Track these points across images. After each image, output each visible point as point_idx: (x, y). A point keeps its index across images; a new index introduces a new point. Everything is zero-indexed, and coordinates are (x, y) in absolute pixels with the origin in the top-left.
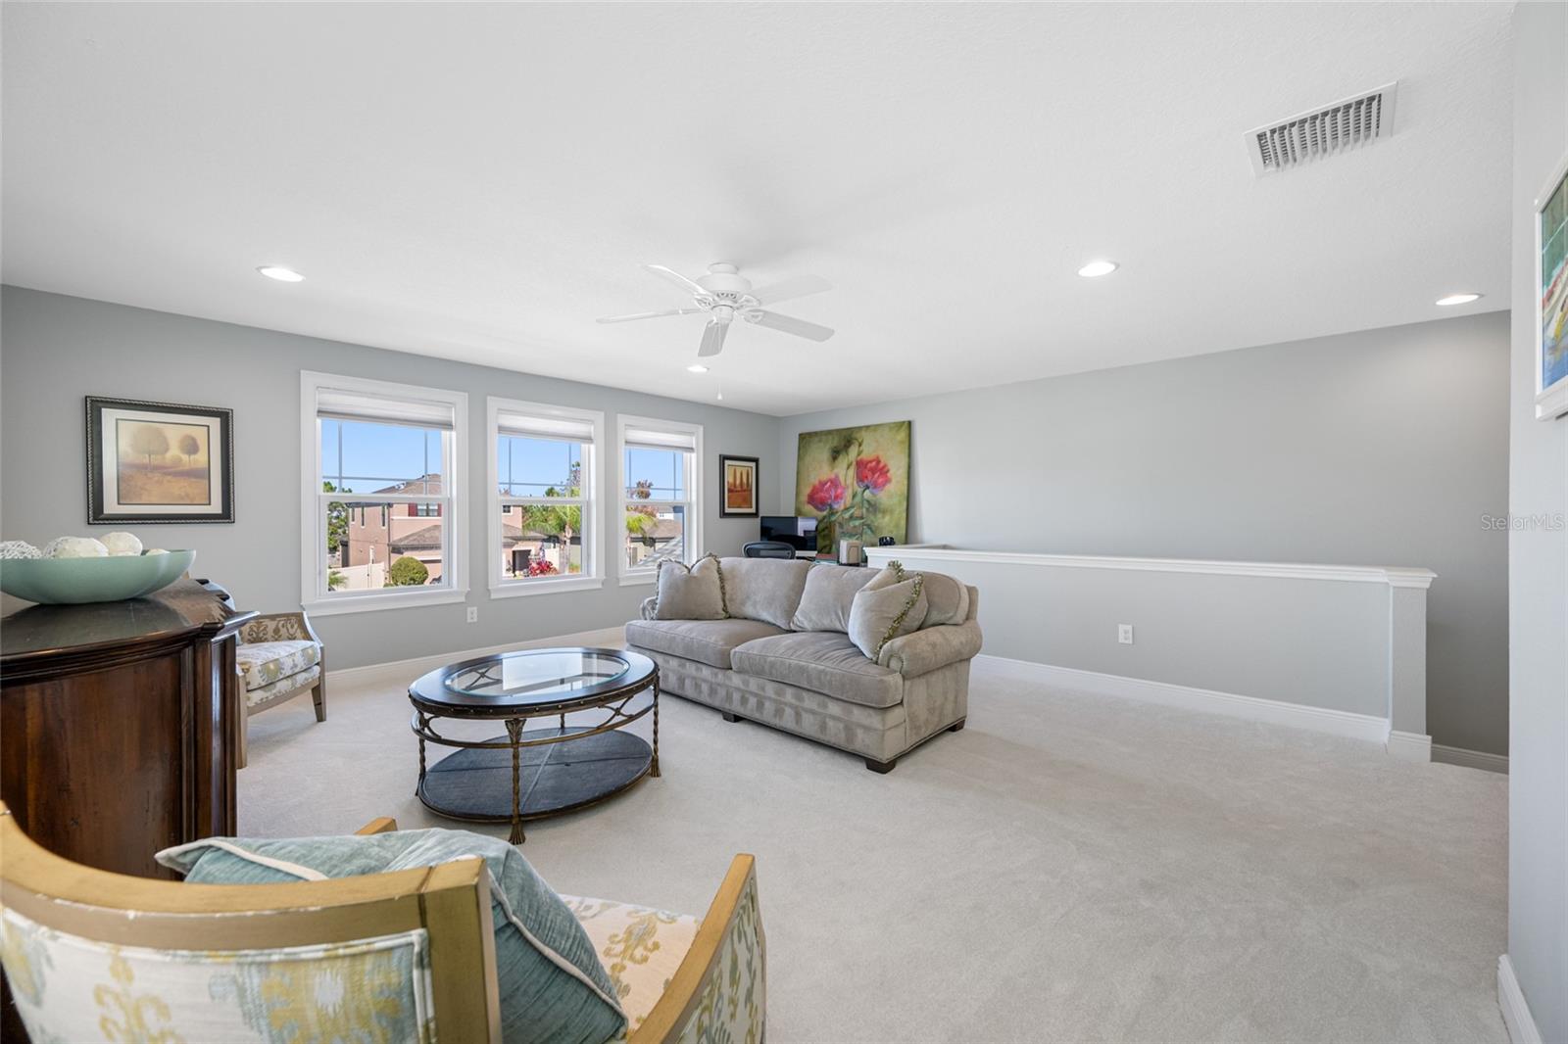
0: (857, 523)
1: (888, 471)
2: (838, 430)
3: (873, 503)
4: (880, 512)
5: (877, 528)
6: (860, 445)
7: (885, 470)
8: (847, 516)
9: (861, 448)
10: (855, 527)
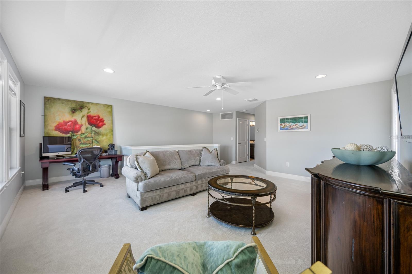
0: (89, 139)
1: (104, 121)
2: (74, 101)
3: (97, 132)
4: (101, 135)
5: (100, 141)
6: (89, 109)
7: (102, 120)
8: (83, 136)
9: (89, 111)
10: (88, 140)
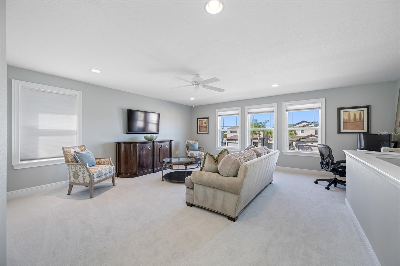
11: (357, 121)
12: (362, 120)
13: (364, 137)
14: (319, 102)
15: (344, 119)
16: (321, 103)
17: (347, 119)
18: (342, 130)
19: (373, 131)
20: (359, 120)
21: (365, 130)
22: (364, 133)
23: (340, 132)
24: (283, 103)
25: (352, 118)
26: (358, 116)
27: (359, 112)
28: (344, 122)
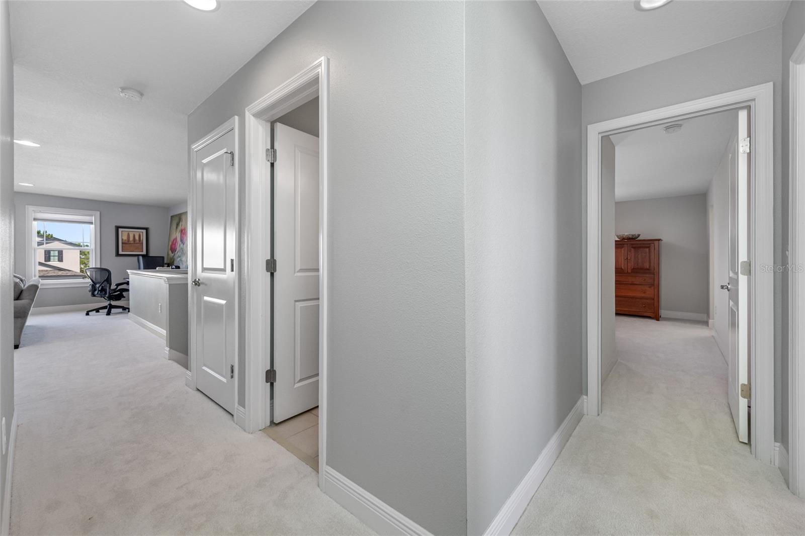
6: (182, 221)
11: (136, 242)
12: (141, 242)
13: (143, 260)
14: (91, 215)
15: (122, 239)
16: (94, 218)
17: (125, 240)
18: (121, 252)
19: (152, 254)
20: (138, 241)
21: (144, 253)
22: (143, 256)
23: (118, 254)
24: (26, 206)
25: (131, 239)
26: (137, 238)
27: (138, 233)
28: (122, 243)
